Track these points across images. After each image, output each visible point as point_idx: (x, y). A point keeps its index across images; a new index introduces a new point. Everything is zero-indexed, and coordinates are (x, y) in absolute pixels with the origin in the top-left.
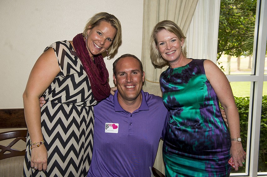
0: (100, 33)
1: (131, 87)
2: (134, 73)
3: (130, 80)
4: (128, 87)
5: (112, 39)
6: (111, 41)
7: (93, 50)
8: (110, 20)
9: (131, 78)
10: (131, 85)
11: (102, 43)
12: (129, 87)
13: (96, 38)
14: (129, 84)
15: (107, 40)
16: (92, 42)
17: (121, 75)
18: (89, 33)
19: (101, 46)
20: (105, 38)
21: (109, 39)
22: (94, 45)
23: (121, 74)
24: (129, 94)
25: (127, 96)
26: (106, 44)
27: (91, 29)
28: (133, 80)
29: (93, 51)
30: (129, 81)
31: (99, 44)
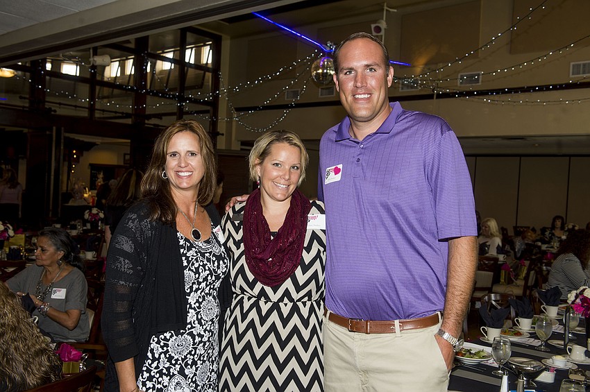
0: (277, 164)
1: (362, 96)
2: (371, 70)
3: (362, 83)
4: (357, 96)
5: (298, 165)
6: (298, 168)
7: (278, 194)
8: (284, 139)
9: (364, 78)
10: (364, 94)
11: (287, 177)
12: (360, 96)
13: (275, 173)
14: (359, 91)
15: (292, 170)
16: (270, 182)
17: (346, 74)
18: (261, 171)
19: (287, 183)
20: (287, 167)
21: (293, 167)
22: (277, 186)
23: (346, 71)
24: (359, 109)
25: (354, 113)
26: (292, 176)
27: (261, 164)
28: (367, 83)
29: (279, 196)
30: (359, 85)
31: (283, 181)
